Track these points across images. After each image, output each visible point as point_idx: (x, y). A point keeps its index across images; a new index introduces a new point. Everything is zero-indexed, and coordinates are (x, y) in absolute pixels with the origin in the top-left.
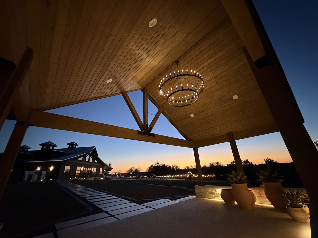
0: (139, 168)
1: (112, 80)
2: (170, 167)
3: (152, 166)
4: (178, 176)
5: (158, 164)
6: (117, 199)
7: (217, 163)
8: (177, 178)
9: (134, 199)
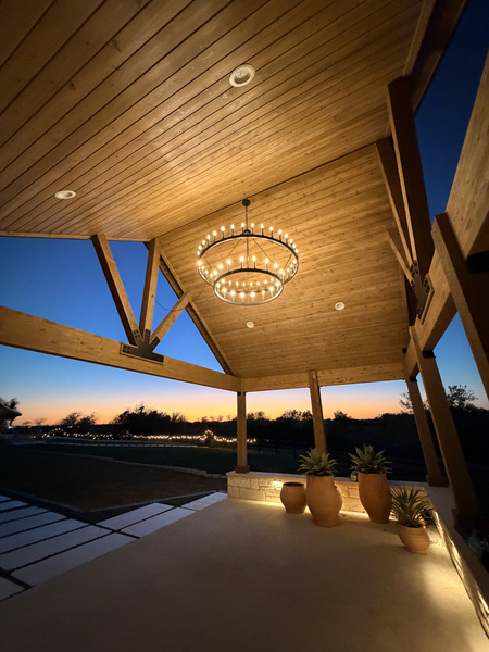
0: (93, 416)
1: (74, 194)
2: (168, 417)
3: (126, 412)
4: (184, 437)
5: (142, 408)
6: (26, 510)
7: (260, 414)
8: (181, 441)
9: (76, 509)
